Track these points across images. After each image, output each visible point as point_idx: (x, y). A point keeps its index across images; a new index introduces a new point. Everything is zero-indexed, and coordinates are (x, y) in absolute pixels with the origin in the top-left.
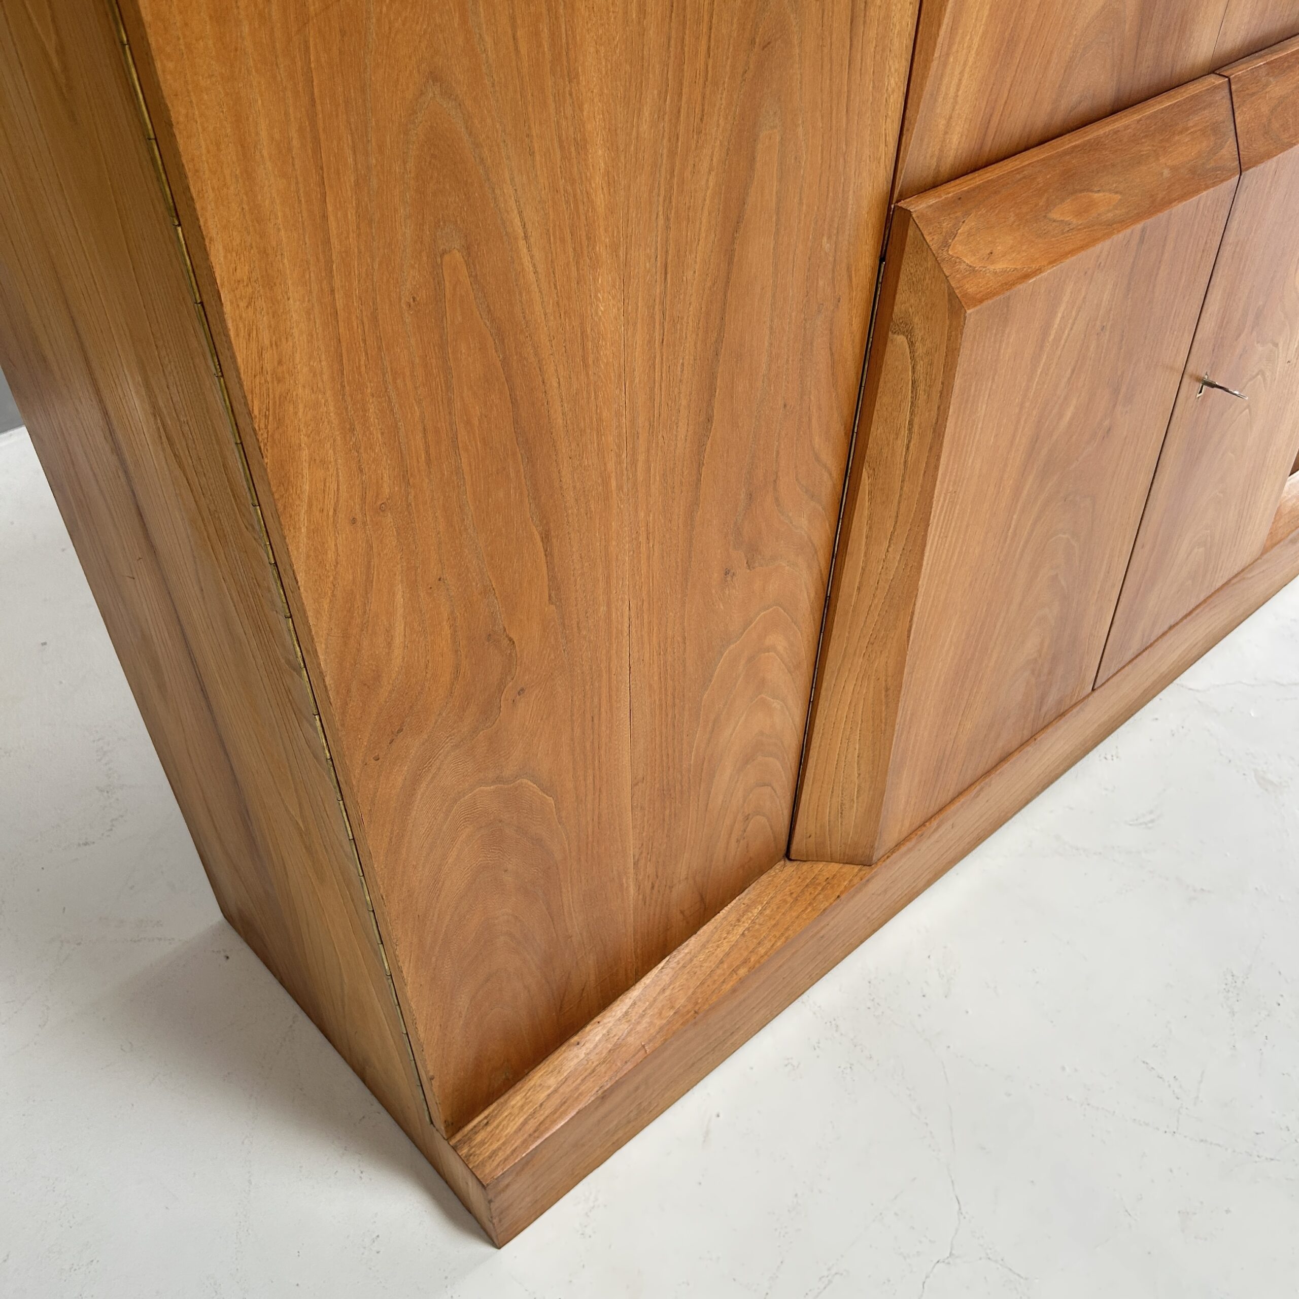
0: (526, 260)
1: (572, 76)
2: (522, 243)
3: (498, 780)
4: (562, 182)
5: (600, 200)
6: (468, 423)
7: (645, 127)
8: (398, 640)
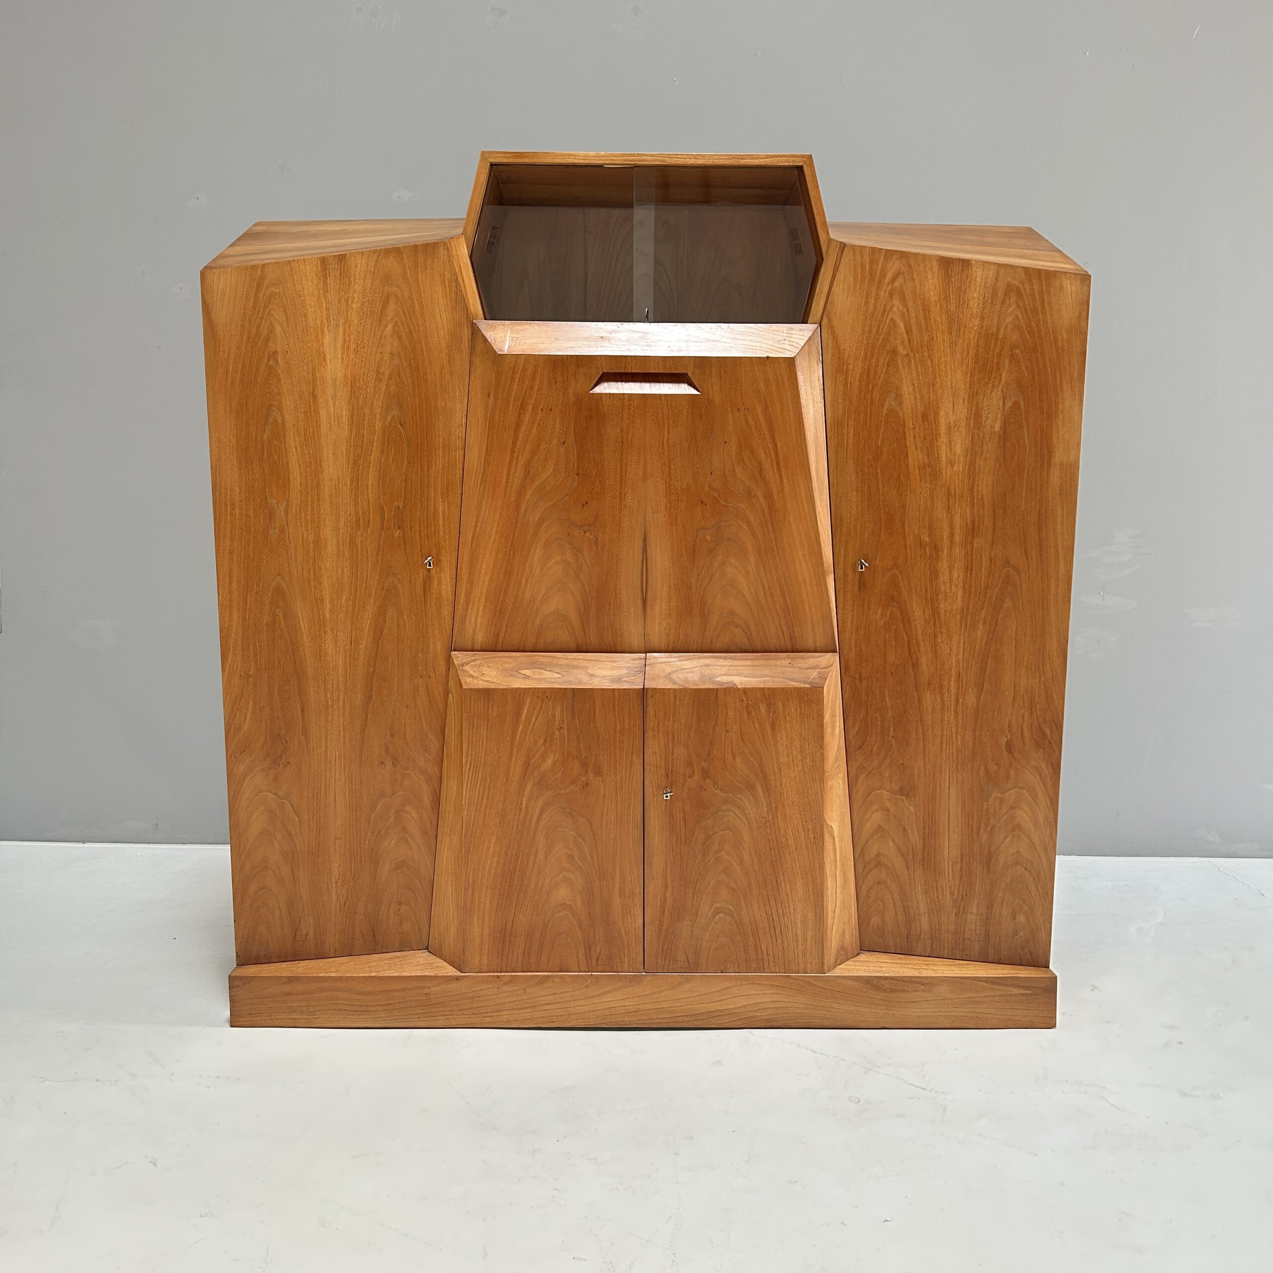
0: (302, 624)
1: (320, 583)
2: (301, 619)
3: (275, 794)
4: (315, 608)
5: (328, 616)
6: (279, 662)
7: (343, 601)
8: (248, 719)
